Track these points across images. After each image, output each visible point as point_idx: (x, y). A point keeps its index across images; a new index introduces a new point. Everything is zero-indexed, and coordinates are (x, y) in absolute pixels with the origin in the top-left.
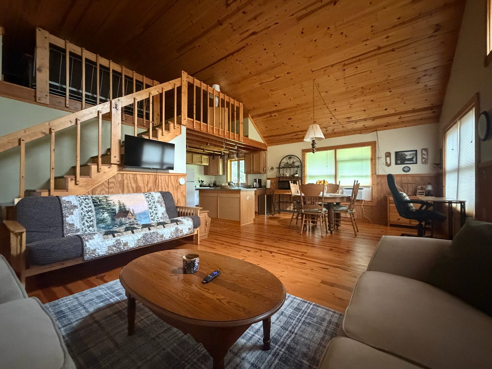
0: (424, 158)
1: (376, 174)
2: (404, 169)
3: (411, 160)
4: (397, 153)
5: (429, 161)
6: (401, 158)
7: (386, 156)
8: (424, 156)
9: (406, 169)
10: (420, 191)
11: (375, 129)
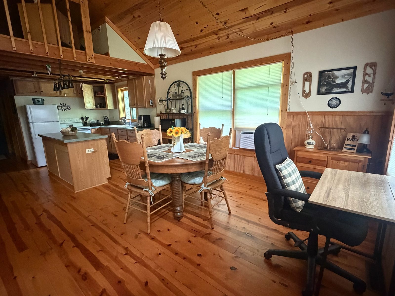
0: (367, 82)
1: (287, 110)
2: (330, 102)
3: (343, 85)
4: (321, 73)
5: (377, 88)
6: (327, 82)
7: (305, 80)
8: (367, 78)
9: (334, 102)
10: (349, 142)
11: (290, 30)
